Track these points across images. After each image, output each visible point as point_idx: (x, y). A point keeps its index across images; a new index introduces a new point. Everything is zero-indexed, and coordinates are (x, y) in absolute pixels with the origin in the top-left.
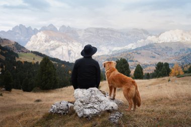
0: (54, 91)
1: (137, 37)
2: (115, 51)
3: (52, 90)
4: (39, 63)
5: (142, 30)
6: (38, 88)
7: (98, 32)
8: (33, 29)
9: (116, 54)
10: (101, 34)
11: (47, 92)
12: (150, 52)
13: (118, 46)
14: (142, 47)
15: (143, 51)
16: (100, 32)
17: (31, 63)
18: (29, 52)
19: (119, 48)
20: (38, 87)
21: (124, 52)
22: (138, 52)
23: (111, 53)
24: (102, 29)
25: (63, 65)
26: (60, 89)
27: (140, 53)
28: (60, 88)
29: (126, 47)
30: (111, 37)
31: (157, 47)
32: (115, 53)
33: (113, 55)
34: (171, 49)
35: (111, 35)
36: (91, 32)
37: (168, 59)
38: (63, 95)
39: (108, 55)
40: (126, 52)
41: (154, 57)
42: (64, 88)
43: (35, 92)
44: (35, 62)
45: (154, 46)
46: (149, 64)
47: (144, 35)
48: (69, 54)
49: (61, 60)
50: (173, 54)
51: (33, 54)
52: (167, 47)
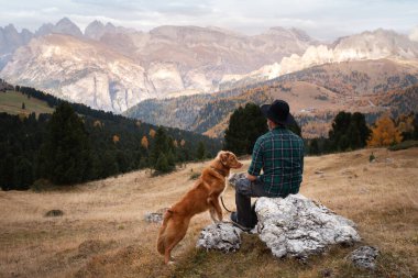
0: (85, 187)
1: (282, 48)
2: (227, 83)
3: (79, 186)
4: (37, 118)
5: (294, 30)
6: (46, 181)
7: (183, 36)
8: (20, 31)
9: (229, 92)
10: (192, 42)
11: (68, 191)
12: (314, 85)
13: (234, 73)
14: (294, 74)
15: (297, 84)
16: (189, 36)
17: (17, 117)
18: (10, 88)
19: (238, 78)
20: (46, 177)
21: (248, 86)
22: (285, 86)
23: (217, 90)
24: (192, 29)
25: (98, 122)
26: (99, 183)
27: (288, 90)
28: (98, 179)
29: (254, 73)
30: (215, 50)
31: (331, 74)
32: (227, 88)
33: (223, 95)
34: (366, 78)
35: (216, 45)
36: (166, 37)
37: (360, 103)
38: (110, 197)
39: (208, 95)
40: (255, 86)
41: (323, 98)
42: (108, 180)
43: (38, 189)
44: (27, 114)
45: (323, 71)
46: (313, 115)
47: (298, 42)
48: (113, 93)
49: (93, 108)
50: (370, 91)
51: (19, 95)
52: (355, 74)
